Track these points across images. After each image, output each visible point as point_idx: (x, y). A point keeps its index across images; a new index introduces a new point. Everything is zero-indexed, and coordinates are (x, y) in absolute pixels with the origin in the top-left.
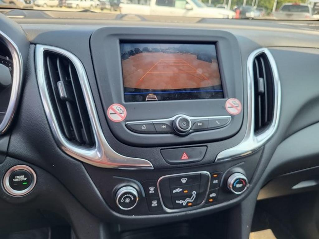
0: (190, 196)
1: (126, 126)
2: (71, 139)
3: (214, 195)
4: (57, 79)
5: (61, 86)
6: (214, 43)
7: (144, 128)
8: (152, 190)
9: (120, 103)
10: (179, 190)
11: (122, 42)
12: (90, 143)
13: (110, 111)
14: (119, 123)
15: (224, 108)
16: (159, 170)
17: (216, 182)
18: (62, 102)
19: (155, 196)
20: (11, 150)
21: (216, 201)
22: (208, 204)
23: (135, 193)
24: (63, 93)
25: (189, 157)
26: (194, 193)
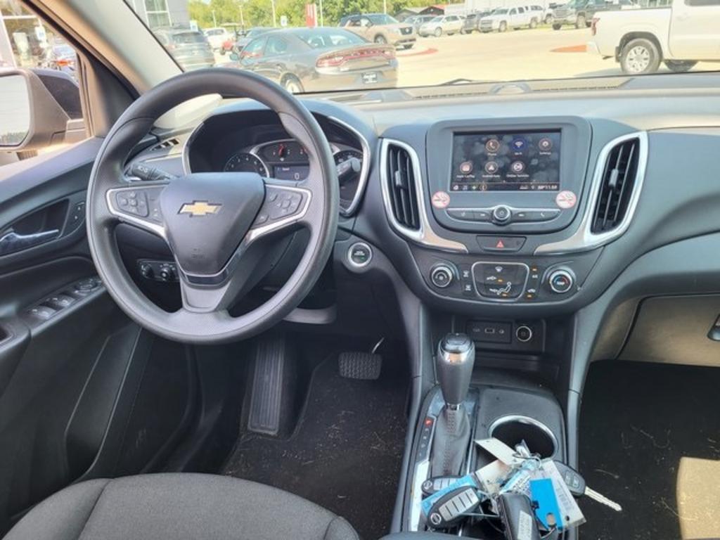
0: (505, 286)
1: (447, 212)
2: (401, 222)
3: (533, 291)
4: (396, 169)
5: (398, 174)
6: (559, 131)
7: (463, 215)
8: (466, 274)
9: (445, 191)
10: (492, 278)
11: (456, 134)
12: (416, 227)
13: (434, 198)
14: (441, 209)
15: (554, 201)
16: (474, 255)
17: (535, 276)
18: (398, 189)
19: (469, 281)
20: (355, 229)
21: (535, 298)
22: (525, 299)
23: (450, 275)
24: (398, 182)
25: (505, 246)
26: (509, 284)
